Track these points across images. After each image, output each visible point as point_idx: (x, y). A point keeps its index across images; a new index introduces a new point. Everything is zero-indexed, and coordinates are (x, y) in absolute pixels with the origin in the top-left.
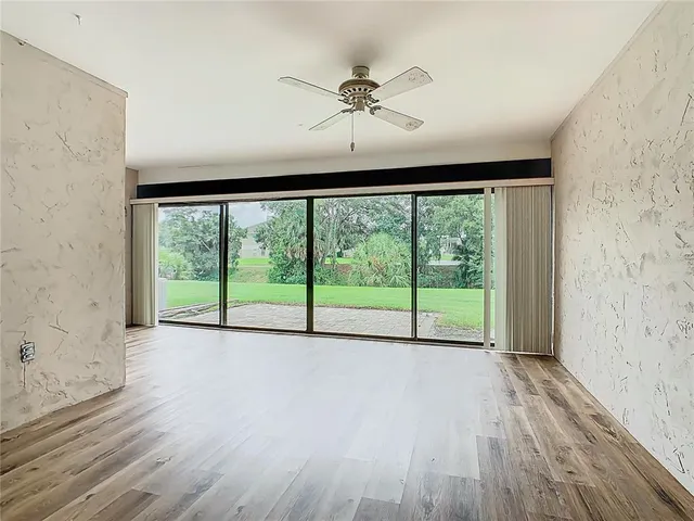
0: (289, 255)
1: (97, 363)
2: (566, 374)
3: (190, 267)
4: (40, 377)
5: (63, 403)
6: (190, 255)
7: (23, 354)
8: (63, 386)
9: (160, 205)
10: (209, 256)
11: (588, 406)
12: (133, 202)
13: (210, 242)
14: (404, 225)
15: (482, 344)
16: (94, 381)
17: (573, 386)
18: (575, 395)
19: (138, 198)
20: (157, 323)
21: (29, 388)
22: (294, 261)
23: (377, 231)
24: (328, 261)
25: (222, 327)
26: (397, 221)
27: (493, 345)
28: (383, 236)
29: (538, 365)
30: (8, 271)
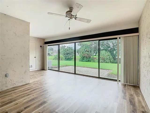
0: (83, 56)
1: (23, 78)
2: (140, 93)
3: (64, 58)
4: (10, 81)
5: (15, 86)
6: (64, 55)
7: (6, 76)
8: (15, 83)
9: (48, 46)
10: (68, 55)
11: (143, 107)
12: (44, 45)
13: (68, 53)
14: (110, 48)
15: (116, 80)
16: (22, 82)
17: (140, 98)
18: (140, 102)
19: (45, 44)
20: (47, 69)
21: (7, 83)
22: (84, 57)
23: (103, 50)
24: (92, 57)
25: (58, 71)
26: (108, 48)
27: (120, 81)
28: (104, 51)
29: (132, 89)
30: (3, 59)
